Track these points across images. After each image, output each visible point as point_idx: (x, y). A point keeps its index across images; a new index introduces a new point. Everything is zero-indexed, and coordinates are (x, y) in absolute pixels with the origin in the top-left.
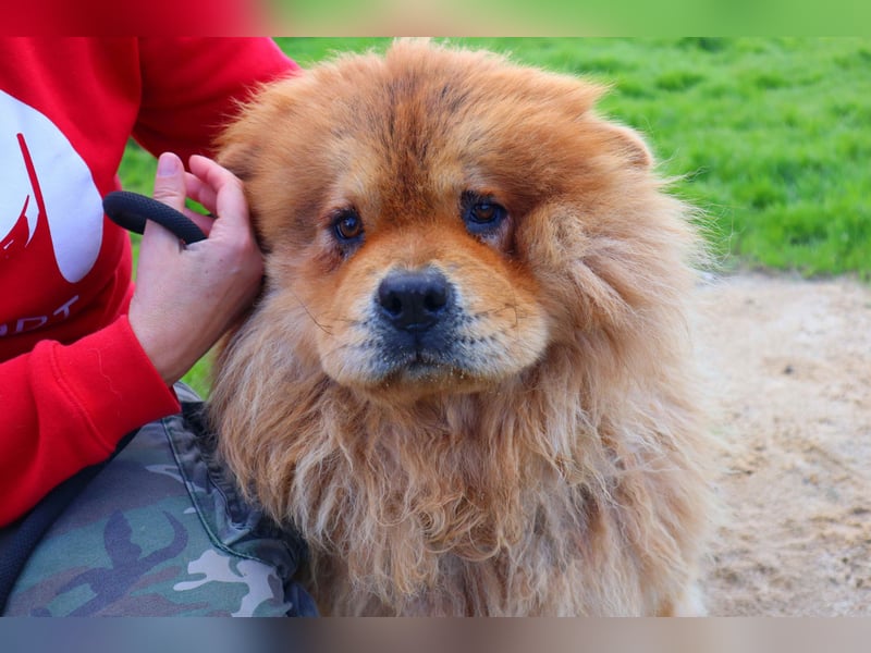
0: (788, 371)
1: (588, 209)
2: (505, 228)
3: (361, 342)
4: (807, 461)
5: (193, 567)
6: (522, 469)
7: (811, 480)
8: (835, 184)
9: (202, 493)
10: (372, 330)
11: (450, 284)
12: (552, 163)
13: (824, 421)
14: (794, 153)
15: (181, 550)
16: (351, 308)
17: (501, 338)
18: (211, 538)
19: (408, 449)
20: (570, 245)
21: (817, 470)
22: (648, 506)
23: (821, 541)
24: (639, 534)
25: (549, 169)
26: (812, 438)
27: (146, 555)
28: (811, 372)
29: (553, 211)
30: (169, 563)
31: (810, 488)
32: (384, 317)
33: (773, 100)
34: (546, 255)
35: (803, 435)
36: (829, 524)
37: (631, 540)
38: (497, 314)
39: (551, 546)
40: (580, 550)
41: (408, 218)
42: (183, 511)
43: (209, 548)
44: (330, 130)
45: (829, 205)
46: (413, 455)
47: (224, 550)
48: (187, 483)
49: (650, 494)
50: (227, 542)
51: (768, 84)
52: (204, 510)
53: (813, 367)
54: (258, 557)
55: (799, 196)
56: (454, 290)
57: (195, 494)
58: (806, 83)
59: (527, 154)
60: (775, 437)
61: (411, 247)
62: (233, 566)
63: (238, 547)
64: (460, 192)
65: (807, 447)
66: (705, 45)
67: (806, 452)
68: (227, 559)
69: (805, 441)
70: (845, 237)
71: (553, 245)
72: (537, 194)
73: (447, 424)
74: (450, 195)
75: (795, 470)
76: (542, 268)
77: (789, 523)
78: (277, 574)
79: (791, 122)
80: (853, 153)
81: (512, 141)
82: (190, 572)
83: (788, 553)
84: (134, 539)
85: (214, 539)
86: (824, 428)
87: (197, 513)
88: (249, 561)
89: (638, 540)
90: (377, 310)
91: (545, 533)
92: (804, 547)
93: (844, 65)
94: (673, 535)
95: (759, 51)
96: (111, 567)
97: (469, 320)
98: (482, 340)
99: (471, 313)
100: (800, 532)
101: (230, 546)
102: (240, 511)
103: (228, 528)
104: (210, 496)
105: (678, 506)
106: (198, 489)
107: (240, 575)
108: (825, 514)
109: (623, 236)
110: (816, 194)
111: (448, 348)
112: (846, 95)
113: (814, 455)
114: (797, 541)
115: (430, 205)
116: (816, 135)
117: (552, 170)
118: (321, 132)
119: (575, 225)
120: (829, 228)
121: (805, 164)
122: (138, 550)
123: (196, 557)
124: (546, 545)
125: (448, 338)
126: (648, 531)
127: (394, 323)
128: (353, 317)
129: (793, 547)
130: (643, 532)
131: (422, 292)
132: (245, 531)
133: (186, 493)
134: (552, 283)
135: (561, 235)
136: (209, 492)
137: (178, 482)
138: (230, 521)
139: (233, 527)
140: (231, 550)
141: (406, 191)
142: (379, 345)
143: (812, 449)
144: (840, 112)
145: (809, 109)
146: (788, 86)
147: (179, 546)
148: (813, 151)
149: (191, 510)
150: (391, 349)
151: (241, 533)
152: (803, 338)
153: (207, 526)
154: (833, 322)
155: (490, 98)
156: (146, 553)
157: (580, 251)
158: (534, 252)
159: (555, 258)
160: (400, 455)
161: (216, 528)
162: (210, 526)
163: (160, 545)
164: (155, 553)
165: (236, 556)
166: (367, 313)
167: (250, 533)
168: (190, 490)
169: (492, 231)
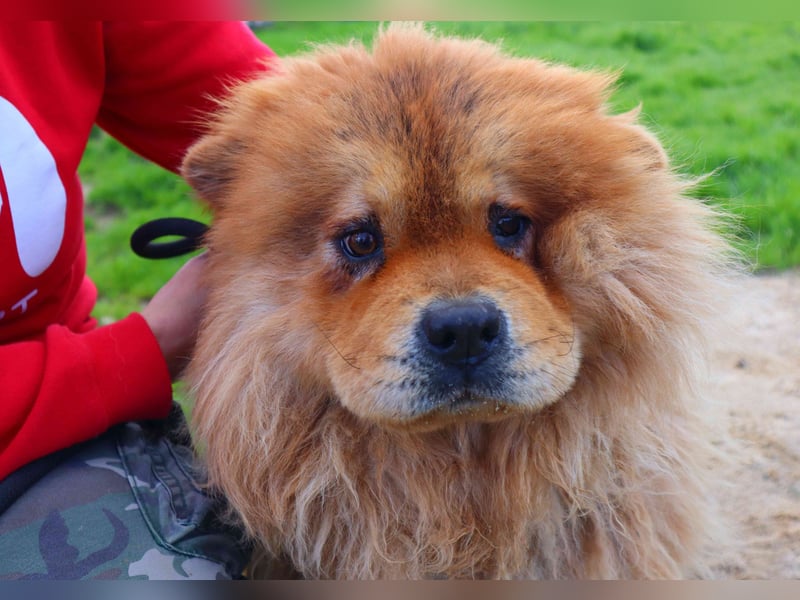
0: (741, 365)
1: (617, 216)
2: (528, 239)
3: (401, 381)
4: (766, 456)
5: (135, 569)
6: (533, 499)
7: (770, 477)
8: (775, 180)
9: (146, 488)
10: (414, 367)
11: (500, 311)
12: (581, 167)
13: (779, 416)
14: (735, 150)
15: (121, 550)
16: (386, 343)
17: (550, 369)
18: (154, 537)
19: (416, 479)
20: (601, 256)
21: (775, 466)
22: (648, 524)
23: (785, 540)
24: (638, 556)
25: (576, 174)
26: (769, 433)
27: (83, 558)
28: (765, 367)
29: (582, 219)
30: (108, 565)
31: (770, 485)
32: (429, 354)
33: (709, 99)
34: (575, 267)
35: (759, 429)
36: (792, 523)
37: (628, 561)
38: (545, 341)
39: (544, 566)
40: (574, 572)
41: (437, 234)
42: (124, 507)
43: (152, 547)
44: (333, 131)
45: (771, 201)
46: (423, 484)
47: (168, 549)
48: (130, 477)
49: (650, 512)
50: (171, 539)
51: (703, 83)
52: (147, 505)
53: (765, 362)
54: (205, 554)
55: (740, 192)
56: (504, 318)
57: (136, 488)
58: (740, 83)
59: (554, 159)
60: (731, 431)
61: (448, 270)
62: (177, 566)
63: (183, 545)
64: (488, 204)
65: (765, 442)
66: (642, 45)
67: (763, 447)
68: (170, 559)
69: (761, 437)
70: (790, 233)
71: (585, 258)
72: (565, 201)
73: (458, 451)
74: (478, 208)
75: (753, 466)
76: (570, 282)
77: (752, 520)
78: (227, 571)
79: (729, 121)
80: (791, 151)
81: (536, 145)
82: (131, 574)
83: (753, 552)
84: (71, 540)
85: (157, 536)
86: (780, 423)
87: (139, 509)
88: (194, 560)
89: (637, 562)
90: (421, 345)
91: (538, 553)
92: (768, 546)
93: (776, 66)
94: (671, 555)
95: (693, 52)
96: (46, 572)
97: (520, 351)
98: (534, 373)
99: (521, 345)
100: (762, 530)
101: (175, 544)
102: (185, 505)
103: (172, 525)
104: (153, 491)
105: (677, 522)
106: (140, 484)
107: (186, 576)
108: (788, 511)
109: (651, 246)
110: (757, 190)
111: (499, 385)
112: (781, 95)
113: (772, 451)
114: (762, 539)
115: (456, 219)
116: (752, 132)
117: (580, 175)
118: (323, 132)
119: (607, 234)
120: (774, 224)
121: (746, 162)
122: (75, 552)
123: (138, 557)
124: (538, 566)
125: (500, 373)
126: (647, 552)
127: (443, 359)
128: (389, 353)
129: (757, 546)
130: (642, 553)
131: (480, 325)
132: (191, 527)
133: (128, 488)
134: (582, 298)
135: (592, 246)
136: (153, 486)
137: (120, 476)
138: (174, 517)
139: (178, 523)
140: (176, 549)
141: (432, 205)
142: (423, 384)
143: (770, 445)
144: (775, 111)
145: (746, 108)
146: (723, 85)
147: (119, 546)
148: (754, 148)
149: (133, 506)
150: (437, 387)
151: (186, 529)
152: (753, 332)
153: (149, 523)
154: (782, 316)
155: (504, 97)
156: (83, 556)
157: (613, 263)
158: (561, 264)
159: (586, 271)
160: (408, 486)
161: (160, 526)
162: (153, 524)
163: (98, 547)
164: (93, 555)
165: (181, 554)
166: (407, 349)
167: (196, 529)
168: (132, 485)
169: (517, 243)
